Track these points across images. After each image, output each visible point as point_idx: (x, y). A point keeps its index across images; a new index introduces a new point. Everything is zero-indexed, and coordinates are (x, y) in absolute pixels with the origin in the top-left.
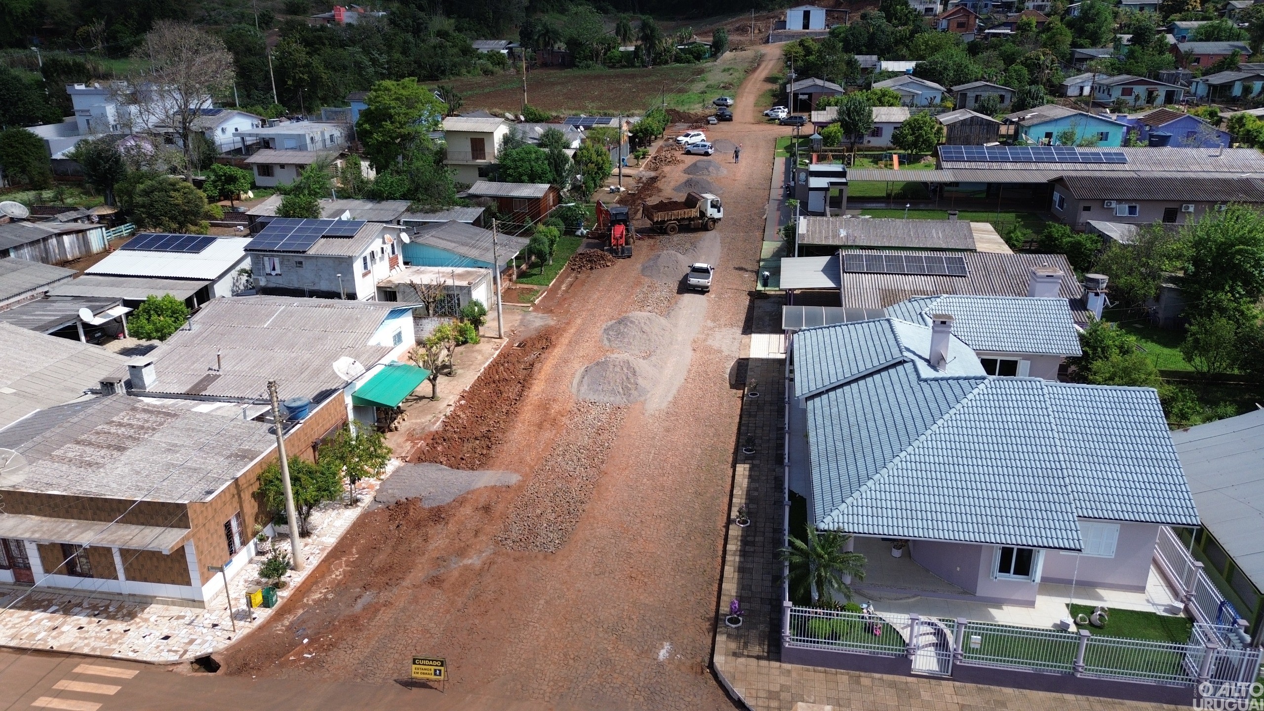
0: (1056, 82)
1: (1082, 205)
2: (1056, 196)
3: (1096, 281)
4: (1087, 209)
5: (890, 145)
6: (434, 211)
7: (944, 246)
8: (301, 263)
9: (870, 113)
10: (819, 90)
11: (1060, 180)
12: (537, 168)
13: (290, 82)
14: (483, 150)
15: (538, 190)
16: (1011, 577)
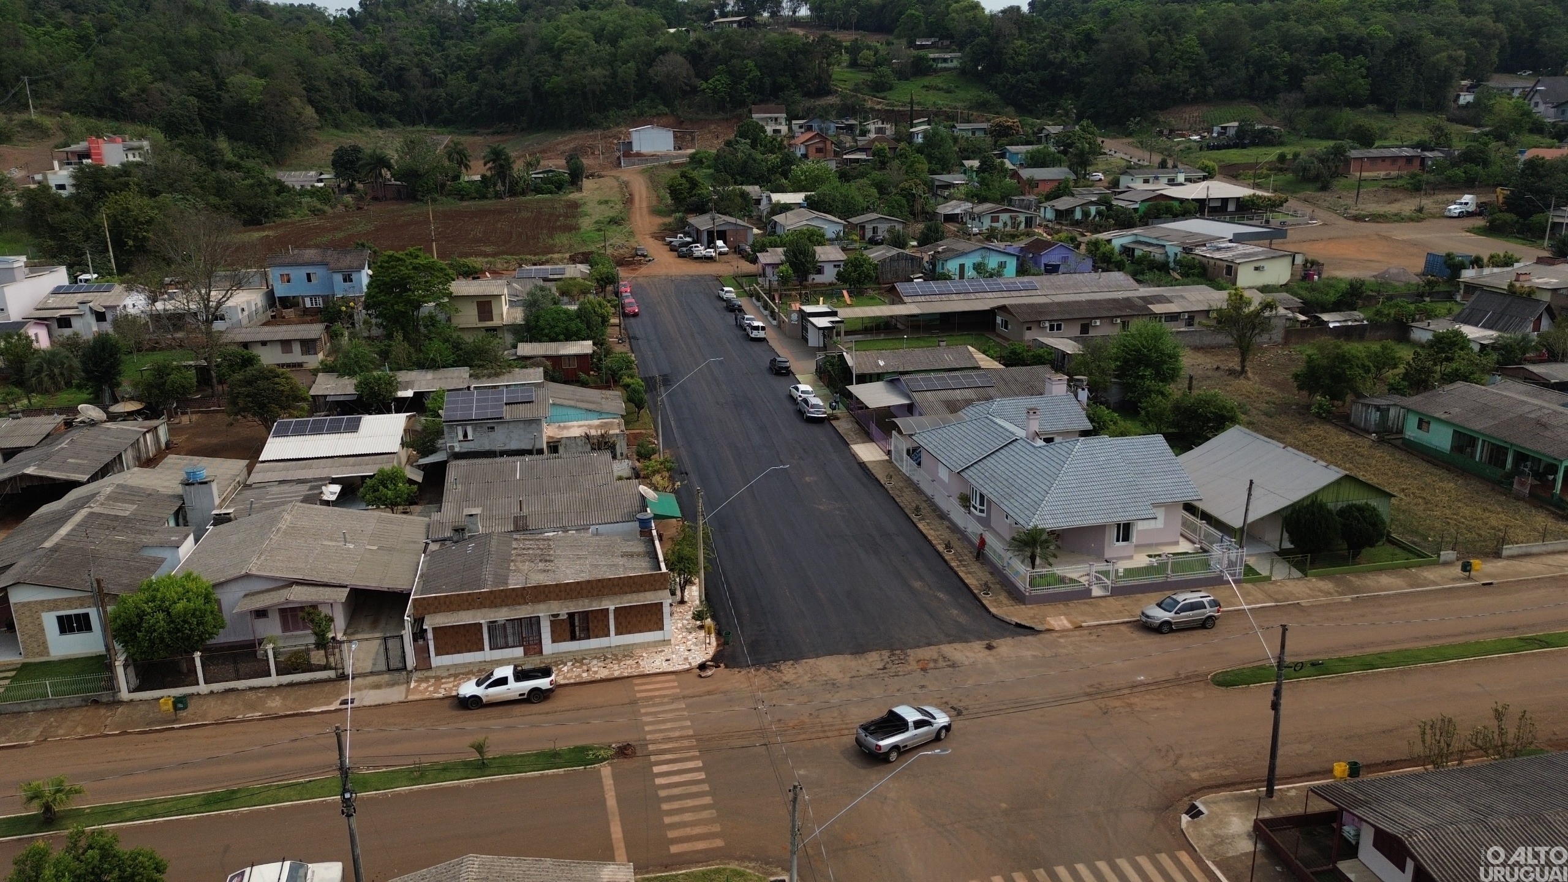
0: (928, 209)
1: (1025, 327)
2: (999, 320)
3: (1081, 381)
4: (1029, 329)
5: (835, 281)
6: (497, 375)
7: (957, 366)
8: (493, 428)
9: (814, 253)
10: (732, 227)
11: (1003, 308)
12: (573, 326)
13: (131, 243)
14: (491, 312)
15: (585, 347)
16: (1121, 543)
